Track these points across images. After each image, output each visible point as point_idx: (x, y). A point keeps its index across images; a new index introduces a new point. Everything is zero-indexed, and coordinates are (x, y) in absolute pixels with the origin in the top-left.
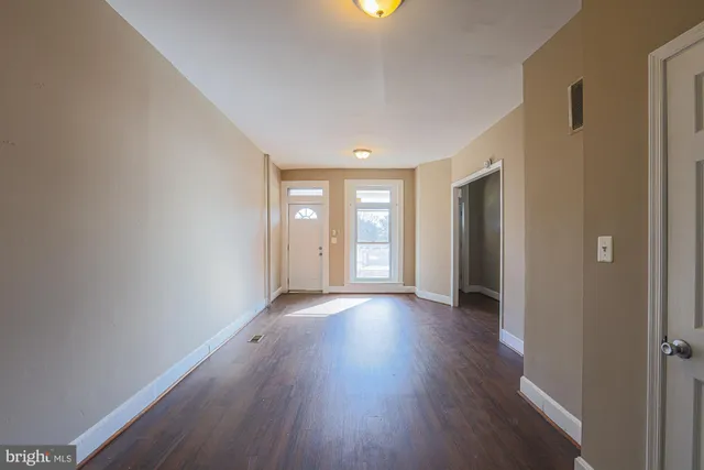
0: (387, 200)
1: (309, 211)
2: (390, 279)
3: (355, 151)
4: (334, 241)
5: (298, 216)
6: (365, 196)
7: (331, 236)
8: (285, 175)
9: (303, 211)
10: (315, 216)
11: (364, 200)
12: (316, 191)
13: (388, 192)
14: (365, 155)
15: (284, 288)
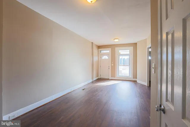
0: (128, 53)
1: (106, 57)
2: (129, 76)
3: (114, 39)
4: (112, 65)
5: (103, 58)
6: (122, 52)
7: (112, 63)
8: (99, 47)
9: (104, 57)
10: (107, 58)
11: (121, 53)
12: (108, 51)
13: (129, 50)
14: (117, 40)
15: (99, 77)
